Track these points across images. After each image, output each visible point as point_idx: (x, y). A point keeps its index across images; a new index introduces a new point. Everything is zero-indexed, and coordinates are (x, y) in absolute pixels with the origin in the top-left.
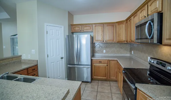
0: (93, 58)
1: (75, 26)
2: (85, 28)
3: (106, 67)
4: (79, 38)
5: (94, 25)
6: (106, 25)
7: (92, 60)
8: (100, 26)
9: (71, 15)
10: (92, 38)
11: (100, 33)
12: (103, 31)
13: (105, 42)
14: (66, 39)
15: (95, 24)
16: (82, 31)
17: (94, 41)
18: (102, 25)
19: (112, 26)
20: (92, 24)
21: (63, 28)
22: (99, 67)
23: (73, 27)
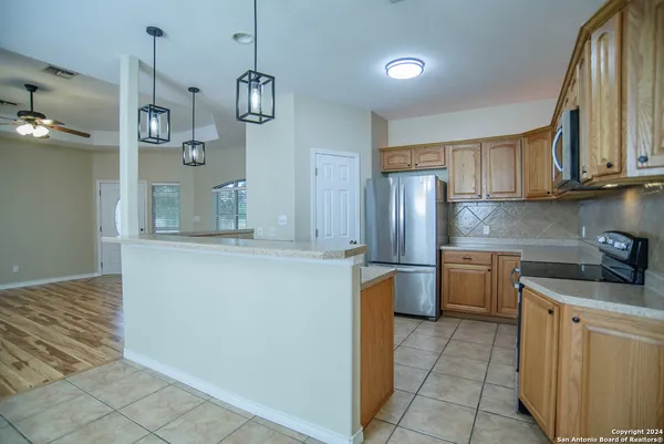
0: (443, 248)
1: (390, 154)
2: (422, 158)
3: (485, 275)
4: (402, 187)
5: (451, 147)
6: (489, 145)
7: (440, 253)
8: (471, 149)
9: (379, 122)
10: (443, 189)
11: (470, 170)
12: (479, 164)
13: (484, 197)
14: (365, 190)
15: (452, 143)
16: (413, 168)
17: (452, 197)
18: (477, 146)
19: (510, 146)
20: (444, 145)
21: (357, 160)
22: (463, 276)
23: (387, 154)
